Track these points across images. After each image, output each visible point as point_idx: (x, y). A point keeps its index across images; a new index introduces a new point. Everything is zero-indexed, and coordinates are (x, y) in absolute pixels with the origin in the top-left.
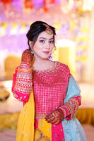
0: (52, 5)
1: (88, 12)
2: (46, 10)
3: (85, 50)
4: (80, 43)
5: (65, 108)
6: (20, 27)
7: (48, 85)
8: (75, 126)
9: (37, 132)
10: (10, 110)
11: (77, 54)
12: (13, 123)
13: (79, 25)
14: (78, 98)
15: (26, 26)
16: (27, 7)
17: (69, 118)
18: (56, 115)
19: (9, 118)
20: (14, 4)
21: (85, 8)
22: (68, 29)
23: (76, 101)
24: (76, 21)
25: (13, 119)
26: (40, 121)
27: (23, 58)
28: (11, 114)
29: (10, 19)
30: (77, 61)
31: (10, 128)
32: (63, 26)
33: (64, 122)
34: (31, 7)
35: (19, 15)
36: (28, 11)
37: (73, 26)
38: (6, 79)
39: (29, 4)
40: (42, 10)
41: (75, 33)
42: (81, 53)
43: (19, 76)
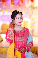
0: (22, 4)
1: (36, 7)
2: (19, 6)
3: (34, 23)
4: (33, 20)
5: (27, 47)
6: (9, 12)
7: (20, 37)
8: (30, 54)
9: (15, 56)
10: (3, 46)
11: (31, 24)
12: (4, 52)
13: (32, 12)
14: (32, 42)
15: (11, 11)
16: (12, 4)
17: (28, 51)
18: (23, 49)
19: (3, 49)
20: (7, 2)
21: (35, 6)
22: (28, 14)
23: (31, 44)
24: (31, 11)
25: (4, 50)
26: (16, 51)
27: (10, 25)
28: (3, 48)
29: (5, 9)
30: (31, 27)
31: (3, 53)
32: (26, 12)
33: (26, 52)
34: (14, 4)
35: (8, 7)
36: (12, 6)
37: (30, 12)
38: (2, 33)
39: (13, 3)
40: (18, 6)
41: (31, 16)
42: (33, 24)
43: (9, 32)
